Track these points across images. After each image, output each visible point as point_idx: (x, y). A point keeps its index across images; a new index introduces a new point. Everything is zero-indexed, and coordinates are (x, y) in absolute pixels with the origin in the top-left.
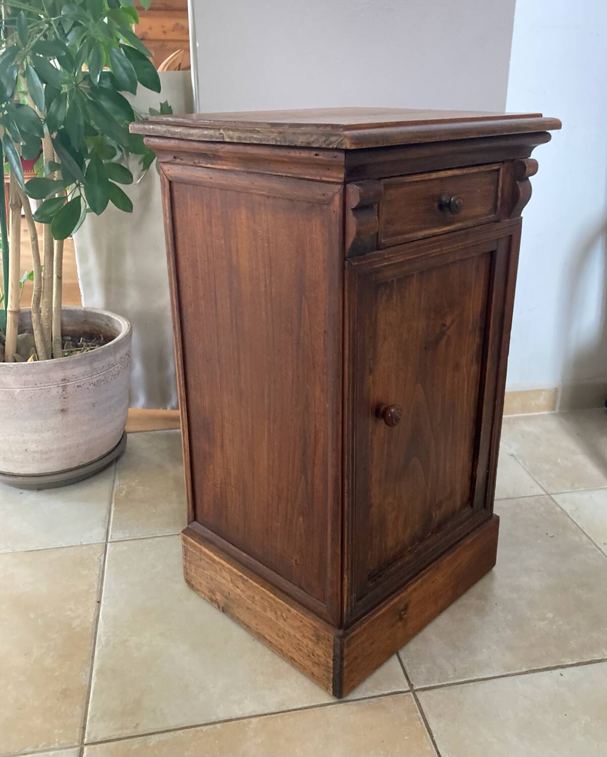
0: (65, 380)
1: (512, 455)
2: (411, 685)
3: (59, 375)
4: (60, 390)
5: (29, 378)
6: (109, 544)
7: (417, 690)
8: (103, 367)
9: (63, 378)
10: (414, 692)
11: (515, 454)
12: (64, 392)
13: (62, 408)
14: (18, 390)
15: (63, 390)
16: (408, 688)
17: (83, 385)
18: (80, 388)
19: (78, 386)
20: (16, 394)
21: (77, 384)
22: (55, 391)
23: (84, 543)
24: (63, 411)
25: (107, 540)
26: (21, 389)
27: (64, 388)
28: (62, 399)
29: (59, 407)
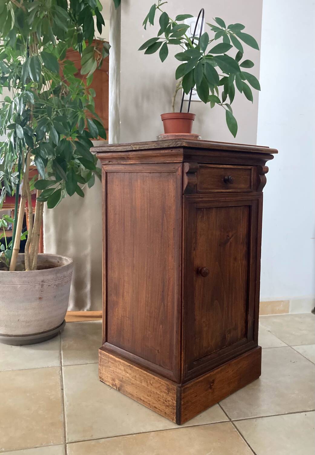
0: (43, 281)
1: (269, 331)
2: (230, 419)
3: (40, 278)
4: (40, 286)
5: (26, 279)
6: (63, 367)
7: (233, 421)
8: (62, 277)
9: (42, 280)
10: (232, 422)
11: (270, 330)
12: (42, 288)
13: (40, 297)
14: (19, 286)
15: (42, 287)
16: (229, 420)
17: (51, 285)
18: (50, 287)
19: (49, 286)
20: (18, 288)
21: (49, 284)
22: (38, 287)
23: (50, 366)
24: (40, 298)
25: (61, 365)
26: (21, 285)
27: (42, 286)
28: (40, 292)
29: (38, 296)
